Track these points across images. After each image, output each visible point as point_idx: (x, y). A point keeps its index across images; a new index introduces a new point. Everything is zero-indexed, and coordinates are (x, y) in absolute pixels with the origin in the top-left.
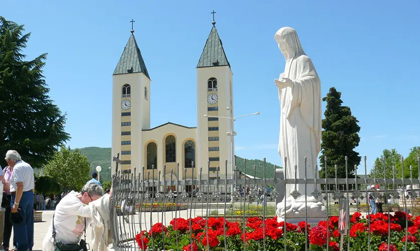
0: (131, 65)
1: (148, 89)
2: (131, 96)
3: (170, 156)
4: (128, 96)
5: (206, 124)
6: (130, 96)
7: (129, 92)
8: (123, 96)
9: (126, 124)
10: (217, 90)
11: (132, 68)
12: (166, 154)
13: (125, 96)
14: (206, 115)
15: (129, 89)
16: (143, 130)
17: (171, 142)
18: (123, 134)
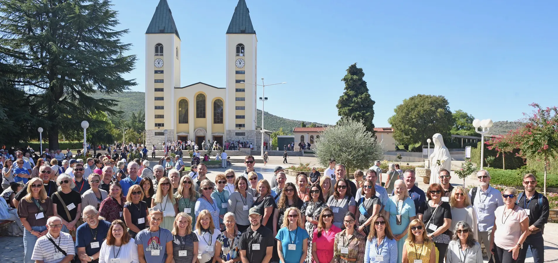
0: (163, 25)
1: (179, 48)
2: (164, 55)
3: (201, 113)
4: (161, 55)
5: (235, 86)
6: (162, 55)
7: (162, 51)
8: (156, 55)
9: (159, 81)
10: (243, 55)
11: (164, 27)
12: (197, 111)
13: (158, 55)
14: (235, 77)
15: (162, 48)
16: (175, 88)
17: (201, 99)
18: (157, 90)
